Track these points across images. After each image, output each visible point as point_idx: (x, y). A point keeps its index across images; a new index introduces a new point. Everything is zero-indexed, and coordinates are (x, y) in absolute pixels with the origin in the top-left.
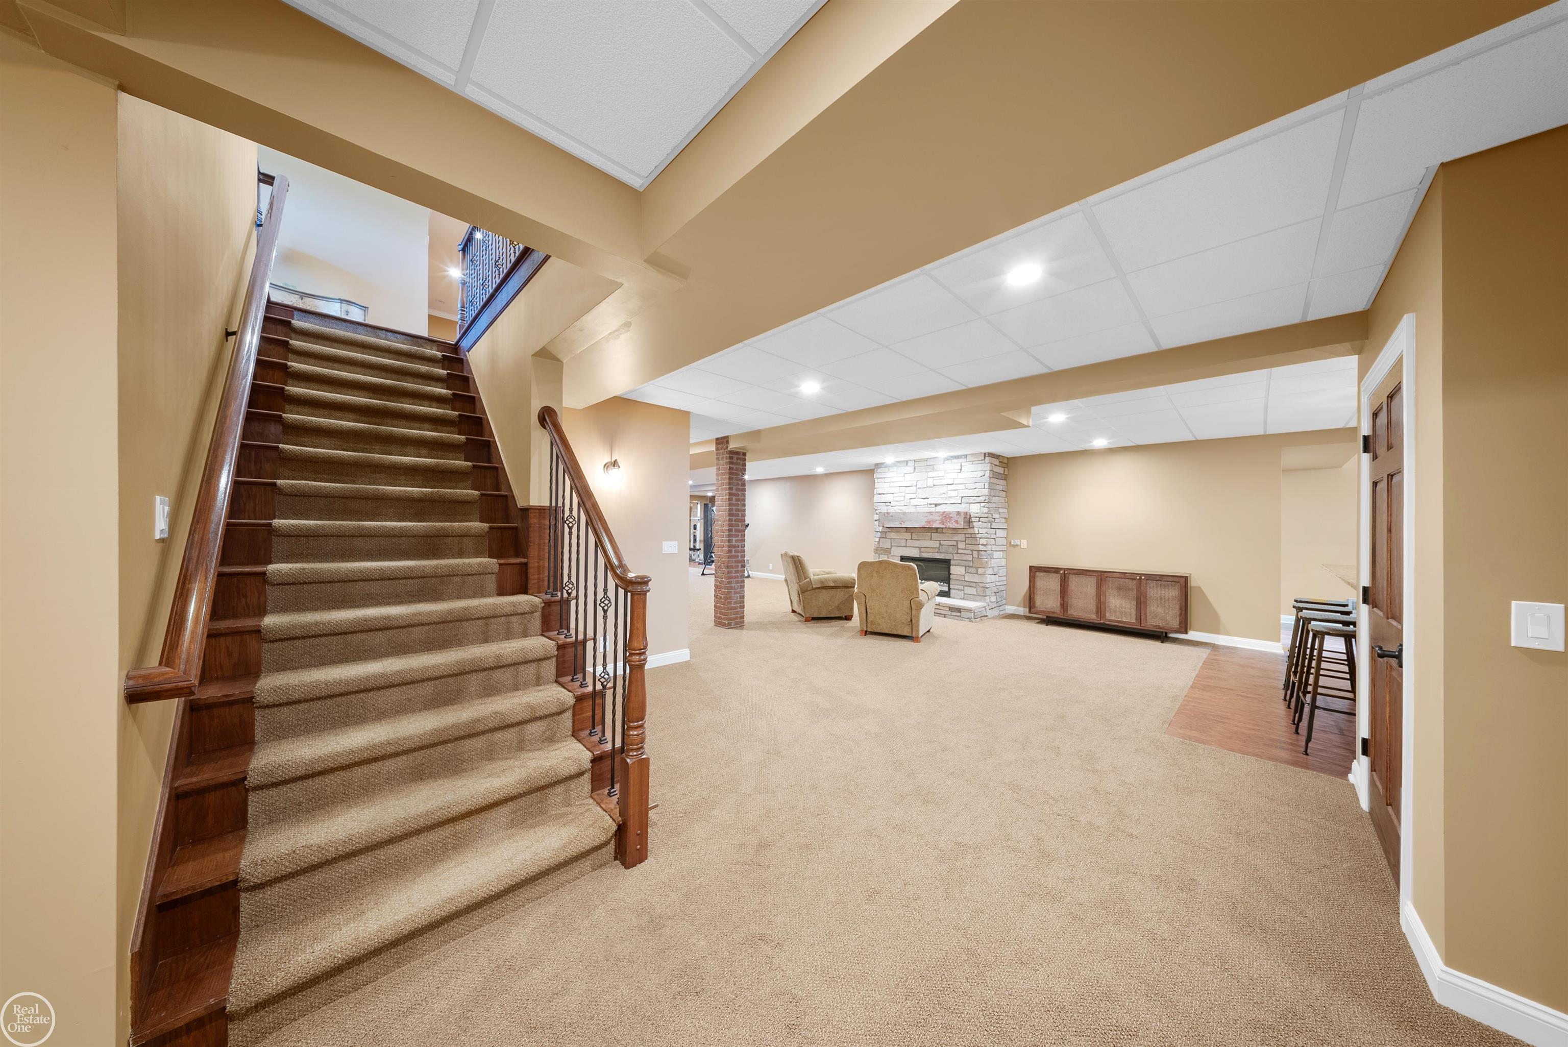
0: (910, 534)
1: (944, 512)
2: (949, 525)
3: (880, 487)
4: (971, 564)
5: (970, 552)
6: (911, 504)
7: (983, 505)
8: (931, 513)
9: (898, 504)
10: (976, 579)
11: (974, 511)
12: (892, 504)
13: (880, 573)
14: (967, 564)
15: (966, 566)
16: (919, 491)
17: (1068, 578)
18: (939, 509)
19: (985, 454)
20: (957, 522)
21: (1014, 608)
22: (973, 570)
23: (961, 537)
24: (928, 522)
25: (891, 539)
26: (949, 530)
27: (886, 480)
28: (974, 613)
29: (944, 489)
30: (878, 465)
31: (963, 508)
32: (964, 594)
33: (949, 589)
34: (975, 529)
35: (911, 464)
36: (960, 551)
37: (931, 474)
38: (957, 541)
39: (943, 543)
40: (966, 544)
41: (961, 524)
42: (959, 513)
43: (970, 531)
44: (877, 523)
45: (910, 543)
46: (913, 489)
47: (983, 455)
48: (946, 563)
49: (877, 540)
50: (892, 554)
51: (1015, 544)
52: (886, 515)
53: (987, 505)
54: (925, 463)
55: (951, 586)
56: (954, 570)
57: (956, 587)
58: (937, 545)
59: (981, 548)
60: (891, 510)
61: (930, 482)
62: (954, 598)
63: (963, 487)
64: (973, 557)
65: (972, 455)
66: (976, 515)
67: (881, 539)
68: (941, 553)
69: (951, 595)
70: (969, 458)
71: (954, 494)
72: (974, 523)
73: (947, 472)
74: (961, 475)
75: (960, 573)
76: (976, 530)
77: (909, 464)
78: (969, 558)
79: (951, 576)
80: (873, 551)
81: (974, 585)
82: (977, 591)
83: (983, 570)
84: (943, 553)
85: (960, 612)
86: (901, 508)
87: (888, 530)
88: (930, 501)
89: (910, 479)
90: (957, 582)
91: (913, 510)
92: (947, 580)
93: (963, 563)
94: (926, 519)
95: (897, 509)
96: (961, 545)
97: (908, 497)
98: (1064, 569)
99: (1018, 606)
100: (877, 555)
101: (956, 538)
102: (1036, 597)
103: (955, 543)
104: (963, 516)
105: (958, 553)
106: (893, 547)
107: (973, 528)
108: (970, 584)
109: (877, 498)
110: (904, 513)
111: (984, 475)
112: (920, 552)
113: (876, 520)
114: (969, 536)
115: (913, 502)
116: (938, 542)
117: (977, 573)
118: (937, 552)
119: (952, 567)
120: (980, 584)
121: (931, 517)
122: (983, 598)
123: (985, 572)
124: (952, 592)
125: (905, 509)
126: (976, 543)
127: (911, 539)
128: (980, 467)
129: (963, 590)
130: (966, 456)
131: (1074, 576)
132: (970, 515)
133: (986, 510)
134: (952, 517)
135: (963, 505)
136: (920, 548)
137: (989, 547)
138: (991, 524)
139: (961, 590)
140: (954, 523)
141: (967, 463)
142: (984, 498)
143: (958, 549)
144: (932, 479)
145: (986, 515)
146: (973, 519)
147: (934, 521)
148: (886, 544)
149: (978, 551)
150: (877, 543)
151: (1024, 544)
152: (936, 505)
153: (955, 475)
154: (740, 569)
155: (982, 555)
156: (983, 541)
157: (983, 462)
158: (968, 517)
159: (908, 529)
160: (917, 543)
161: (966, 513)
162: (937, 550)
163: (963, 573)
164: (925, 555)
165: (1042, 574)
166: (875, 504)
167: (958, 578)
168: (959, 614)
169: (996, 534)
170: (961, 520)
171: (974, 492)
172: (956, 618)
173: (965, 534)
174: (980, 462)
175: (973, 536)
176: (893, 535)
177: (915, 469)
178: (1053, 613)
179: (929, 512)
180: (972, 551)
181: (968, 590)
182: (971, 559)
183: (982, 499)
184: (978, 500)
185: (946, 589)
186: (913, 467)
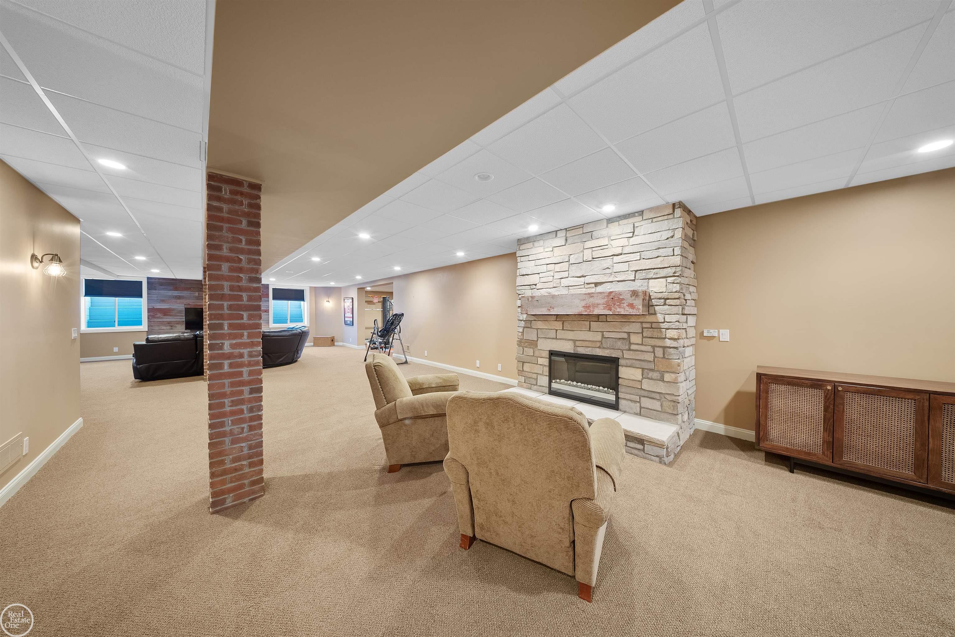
0: (561, 323)
1: (611, 292)
2: (618, 310)
3: (525, 266)
4: (652, 366)
5: (649, 348)
6: (562, 285)
7: (670, 280)
8: (590, 295)
9: (546, 285)
10: (661, 388)
11: (655, 290)
12: (538, 286)
13: (493, 427)
14: (646, 365)
15: (643, 369)
16: (573, 267)
17: (843, 398)
18: (600, 289)
19: (674, 205)
20: (631, 306)
21: (709, 423)
22: (655, 375)
23: (636, 327)
24: (587, 307)
25: (537, 329)
26: (616, 317)
27: (531, 258)
28: (667, 448)
29: (608, 262)
30: (522, 242)
31: (639, 286)
32: (641, 408)
33: (617, 398)
34: (658, 315)
35: (562, 234)
36: (633, 347)
37: (589, 244)
38: (629, 333)
39: (607, 335)
40: (643, 337)
41: (639, 308)
42: (634, 293)
43: (650, 319)
44: (519, 310)
45: (561, 334)
46: (565, 266)
47: (671, 206)
48: (614, 362)
49: (521, 330)
50: (539, 348)
51: (709, 335)
52: (530, 300)
53: (679, 280)
54: (580, 231)
55: (621, 395)
56: (624, 372)
57: (628, 396)
58: (598, 337)
59: (668, 343)
60: (537, 293)
61: (588, 255)
62: (625, 412)
63: (637, 256)
64: (655, 357)
65: (651, 209)
66: (660, 295)
67: (525, 329)
68: (604, 348)
69: (621, 407)
70: (646, 215)
71: (624, 267)
72: (656, 308)
73: (612, 238)
74: (633, 241)
75: (635, 379)
76: (660, 318)
77: (558, 235)
78: (650, 357)
79: (620, 380)
80: (516, 343)
81: (657, 396)
82: (662, 405)
83: (673, 375)
84: (607, 348)
85: (643, 444)
86: (549, 290)
87: (533, 318)
88: (588, 279)
89: (560, 254)
90: (629, 390)
91: (564, 292)
92: (614, 385)
93: (638, 364)
94: (583, 303)
95: (544, 292)
96: (635, 339)
97: (558, 276)
98: (835, 384)
99: (716, 421)
100: (521, 348)
101: (626, 329)
102: (769, 423)
103: (625, 336)
104: (641, 297)
105: (630, 350)
106: (539, 339)
107: (655, 314)
108: (651, 395)
109: (520, 281)
110: (553, 297)
111: (672, 237)
112: (575, 346)
113: (519, 307)
114: (648, 325)
115: (565, 282)
116: (600, 334)
117: (662, 379)
118: (599, 347)
119: (621, 369)
120: (667, 396)
121: (592, 300)
122: (673, 417)
123: (676, 378)
124: (622, 403)
125: (554, 292)
126: (659, 335)
127: (563, 329)
128: (665, 225)
129: (639, 402)
130: (641, 213)
131: (857, 397)
132: (650, 296)
133: (677, 287)
134: (623, 299)
135: (638, 283)
136: (574, 341)
137: (681, 342)
138: (683, 309)
139: (635, 402)
140: (627, 308)
141: (643, 223)
142: (673, 269)
143: (630, 343)
144: (590, 250)
145: (677, 295)
146: (654, 302)
147: (596, 305)
148: (531, 335)
149: (664, 348)
150: (520, 334)
151: (725, 335)
152: (597, 284)
153: (624, 242)
154: (246, 395)
155: (670, 354)
156: (671, 333)
157: (671, 216)
158: (647, 298)
159: (558, 317)
160: (570, 335)
161: (645, 293)
162: (598, 344)
163: (640, 378)
164: (582, 351)
165: (783, 388)
166: (517, 288)
167: (631, 384)
168: (640, 447)
169: (686, 322)
170: (638, 303)
171: (657, 263)
172: (636, 452)
173: (642, 323)
174: (666, 217)
175: (655, 326)
176: (540, 325)
177: (566, 240)
178: (809, 454)
179: (589, 294)
180: (654, 347)
181: (646, 402)
182: (652, 359)
183: (670, 271)
184: (663, 273)
185: (611, 397)
186: (564, 238)
